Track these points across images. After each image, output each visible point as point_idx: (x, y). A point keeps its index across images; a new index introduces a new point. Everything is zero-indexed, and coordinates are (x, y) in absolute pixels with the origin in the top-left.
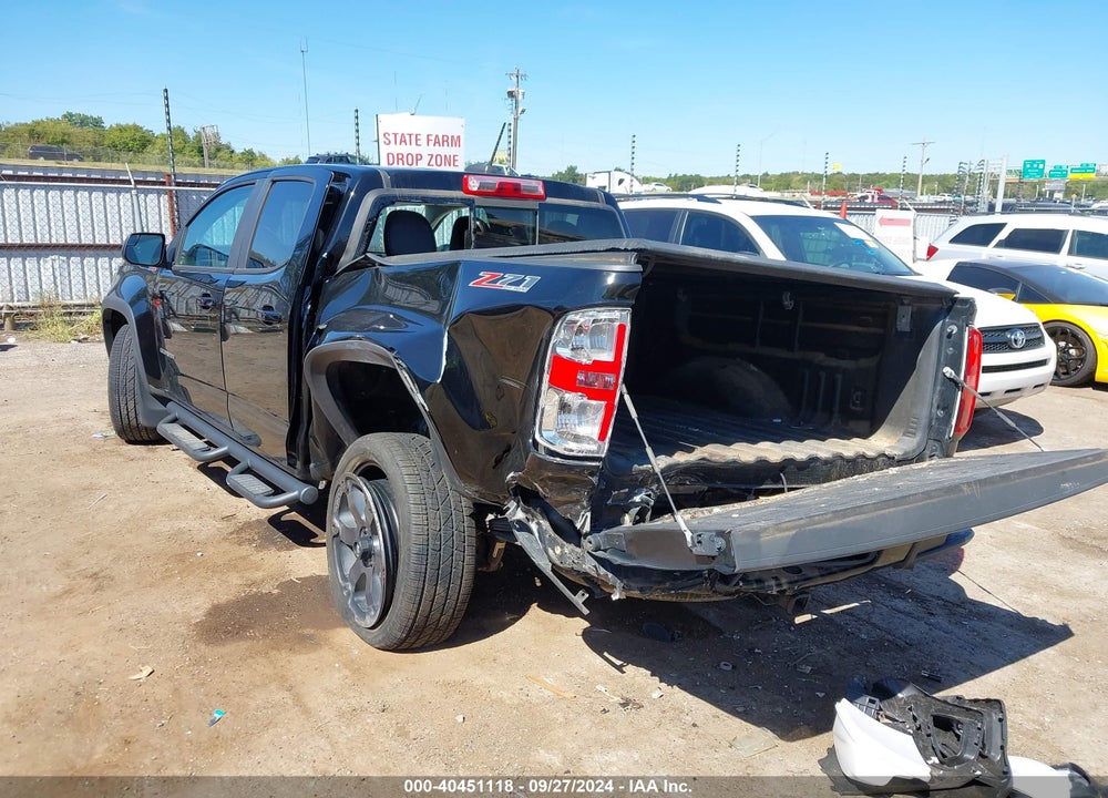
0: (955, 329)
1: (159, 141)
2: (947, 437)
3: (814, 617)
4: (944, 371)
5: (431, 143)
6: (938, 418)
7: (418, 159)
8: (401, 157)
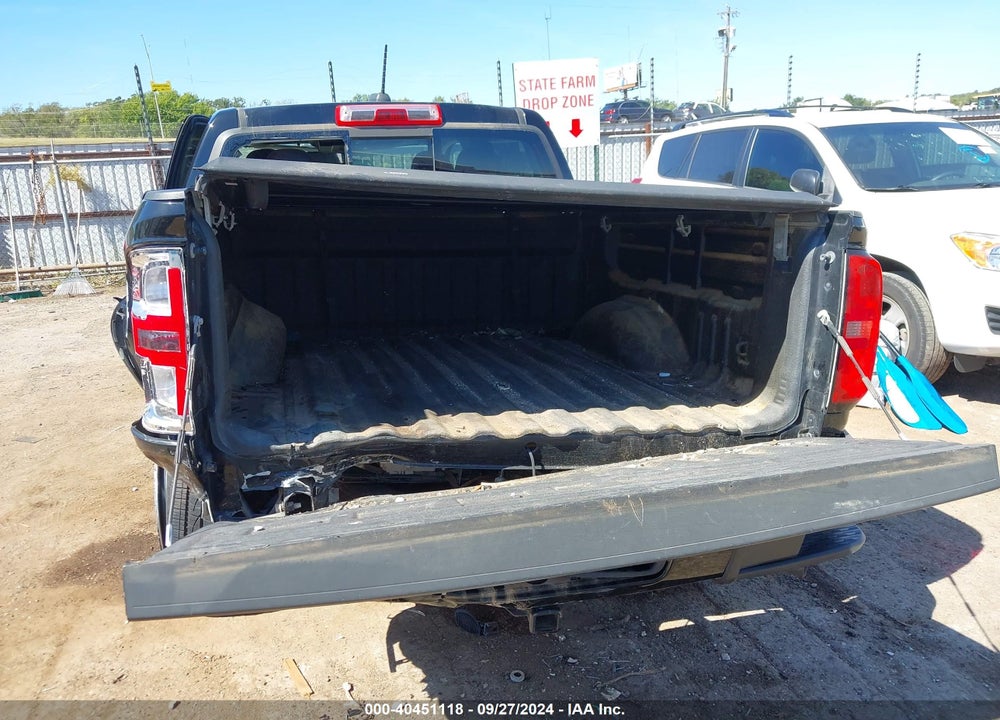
0: (832, 255)
2: (823, 407)
3: (691, 623)
4: (819, 315)
5: (566, 85)
6: (814, 381)
7: (553, 102)
8: (536, 102)
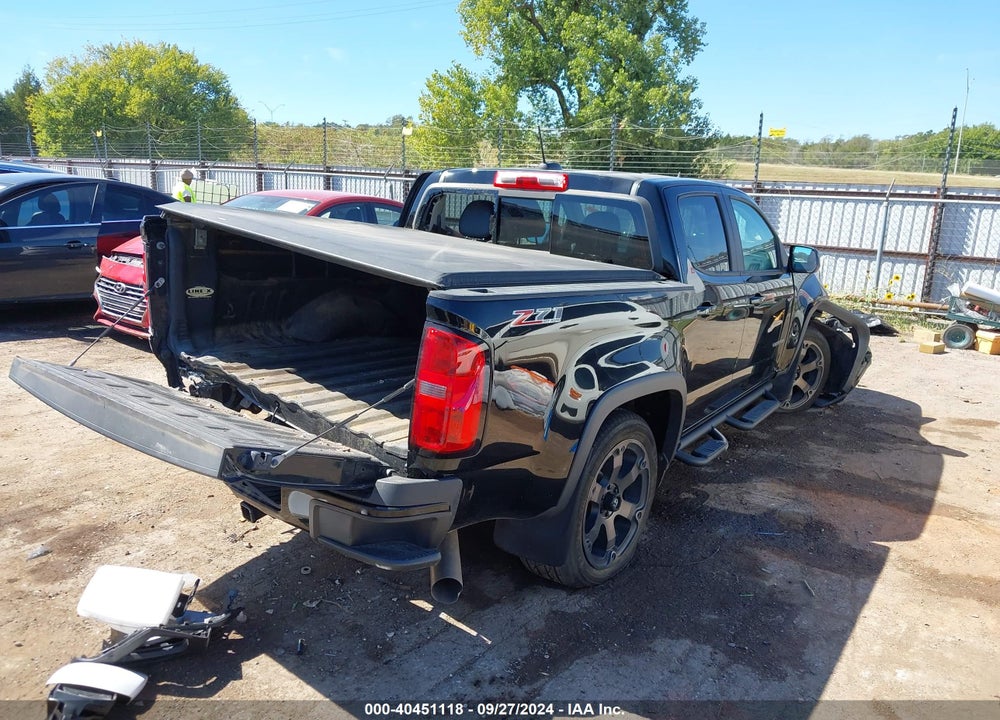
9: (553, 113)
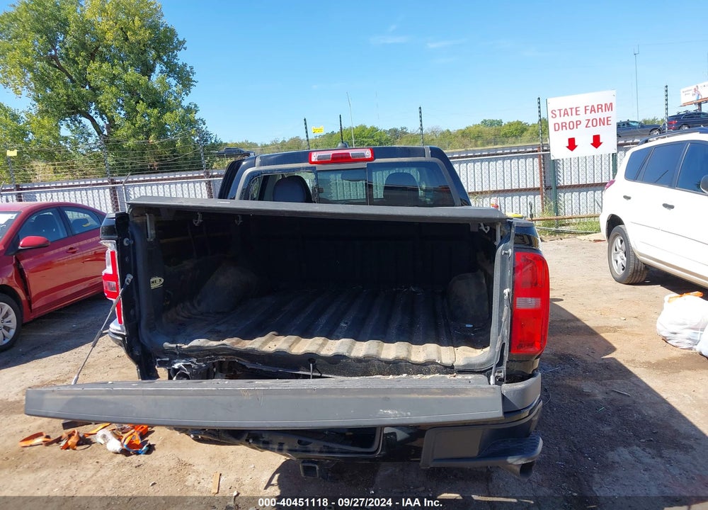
0: (510, 251)
1: (531, 128)
3: (460, 498)
4: (504, 292)
6: (506, 337)
7: (578, 123)
8: (564, 124)
9: (89, 135)
